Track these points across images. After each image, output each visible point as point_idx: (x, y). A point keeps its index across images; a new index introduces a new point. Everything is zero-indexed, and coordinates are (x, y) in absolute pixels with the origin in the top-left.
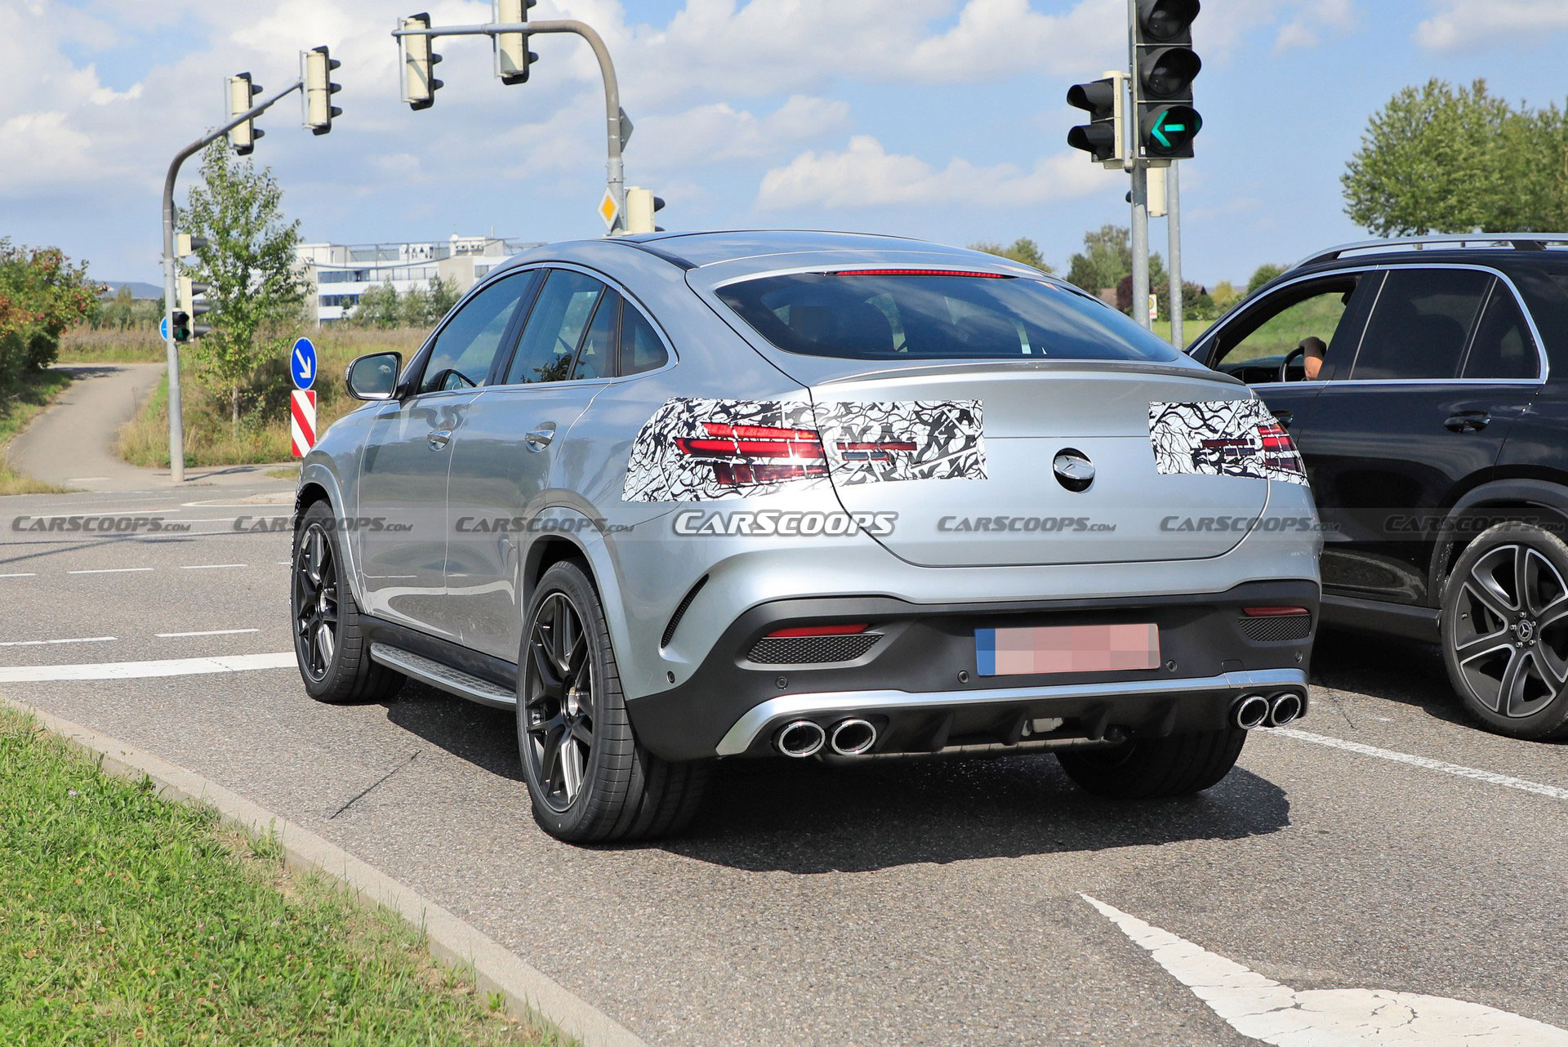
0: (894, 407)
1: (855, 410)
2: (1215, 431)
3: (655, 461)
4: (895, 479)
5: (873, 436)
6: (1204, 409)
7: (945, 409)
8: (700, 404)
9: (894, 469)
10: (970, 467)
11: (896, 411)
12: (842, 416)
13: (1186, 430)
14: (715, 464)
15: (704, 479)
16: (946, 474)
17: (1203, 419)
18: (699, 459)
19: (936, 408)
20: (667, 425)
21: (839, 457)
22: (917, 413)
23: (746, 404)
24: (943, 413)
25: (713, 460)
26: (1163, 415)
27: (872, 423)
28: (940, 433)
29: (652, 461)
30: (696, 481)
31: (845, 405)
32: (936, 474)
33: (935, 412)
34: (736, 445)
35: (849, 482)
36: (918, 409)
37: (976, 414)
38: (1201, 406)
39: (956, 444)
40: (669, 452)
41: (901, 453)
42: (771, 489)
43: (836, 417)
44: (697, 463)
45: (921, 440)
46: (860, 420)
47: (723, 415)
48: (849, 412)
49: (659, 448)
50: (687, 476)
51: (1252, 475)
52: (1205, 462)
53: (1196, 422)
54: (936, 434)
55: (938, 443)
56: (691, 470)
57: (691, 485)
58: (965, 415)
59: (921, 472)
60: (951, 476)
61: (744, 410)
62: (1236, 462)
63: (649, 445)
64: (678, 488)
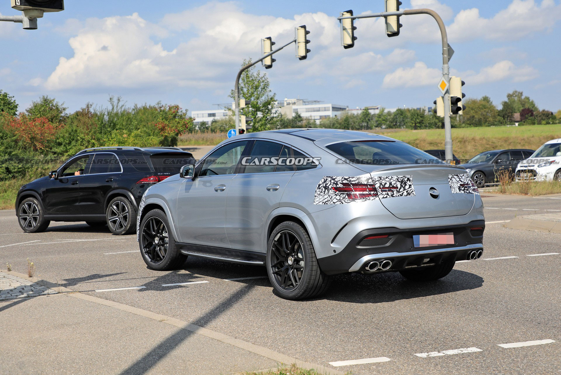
0: (392, 178)
1: (382, 179)
2: (462, 182)
3: (326, 193)
4: (394, 197)
5: (387, 186)
6: (459, 176)
7: (404, 178)
8: (336, 178)
9: (394, 194)
10: (411, 193)
11: (392, 179)
12: (379, 180)
13: (456, 182)
14: (347, 194)
15: (344, 198)
16: (406, 195)
17: (459, 179)
18: (342, 193)
19: (402, 178)
20: (327, 184)
21: (380, 191)
22: (397, 179)
23: (353, 178)
24: (403, 179)
25: (346, 193)
26: (451, 178)
27: (387, 182)
28: (403, 184)
29: (324, 193)
30: (341, 199)
31: (380, 177)
32: (403, 195)
33: (401, 179)
34: (352, 189)
35: (383, 198)
36: (397, 178)
37: (411, 179)
38: (459, 175)
39: (407, 187)
40: (330, 191)
41: (395, 190)
42: (364, 200)
43: (378, 181)
44: (341, 194)
45: (399, 186)
46: (384, 181)
47: (346, 181)
48: (381, 179)
49: (326, 190)
50: (338, 197)
51: (471, 193)
52: (461, 190)
53: (458, 180)
54: (402, 184)
55: (403, 187)
56: (339, 196)
57: (340, 199)
58: (408, 179)
59: (400, 194)
60: (407, 195)
61: (352, 180)
62: (467, 190)
63: (322, 189)
64: (335, 201)
